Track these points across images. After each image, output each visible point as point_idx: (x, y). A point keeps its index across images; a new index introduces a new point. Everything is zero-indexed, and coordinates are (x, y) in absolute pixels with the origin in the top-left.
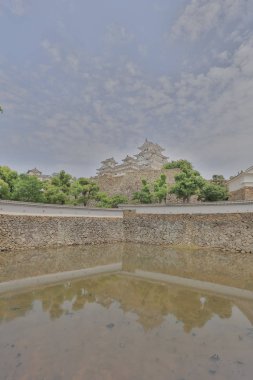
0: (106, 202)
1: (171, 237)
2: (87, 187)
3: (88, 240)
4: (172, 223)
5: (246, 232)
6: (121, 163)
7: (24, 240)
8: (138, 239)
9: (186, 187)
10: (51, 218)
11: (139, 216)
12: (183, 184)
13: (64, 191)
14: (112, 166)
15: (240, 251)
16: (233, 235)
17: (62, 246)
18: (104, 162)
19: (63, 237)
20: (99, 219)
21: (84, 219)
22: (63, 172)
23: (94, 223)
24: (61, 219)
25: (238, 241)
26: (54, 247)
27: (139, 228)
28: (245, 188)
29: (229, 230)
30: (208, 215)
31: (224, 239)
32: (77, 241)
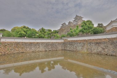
0: (58, 37)
1: (79, 48)
2: (50, 32)
3: (50, 49)
4: (80, 43)
5: (110, 46)
6: (67, 24)
7: (29, 49)
8: (68, 49)
9: (85, 29)
10: (38, 43)
11: (69, 41)
12: (84, 28)
13: (43, 34)
14: (65, 25)
15: (107, 55)
16: (104, 47)
17: (41, 51)
18: (62, 25)
19: (42, 48)
20: (55, 43)
21: (49, 43)
22: (42, 28)
23: (53, 44)
24: (41, 43)
25: (106, 50)
26: (39, 52)
27: (69, 45)
28: (114, 28)
29: (102, 46)
30: (94, 40)
31: (100, 49)
32: (46, 50)
